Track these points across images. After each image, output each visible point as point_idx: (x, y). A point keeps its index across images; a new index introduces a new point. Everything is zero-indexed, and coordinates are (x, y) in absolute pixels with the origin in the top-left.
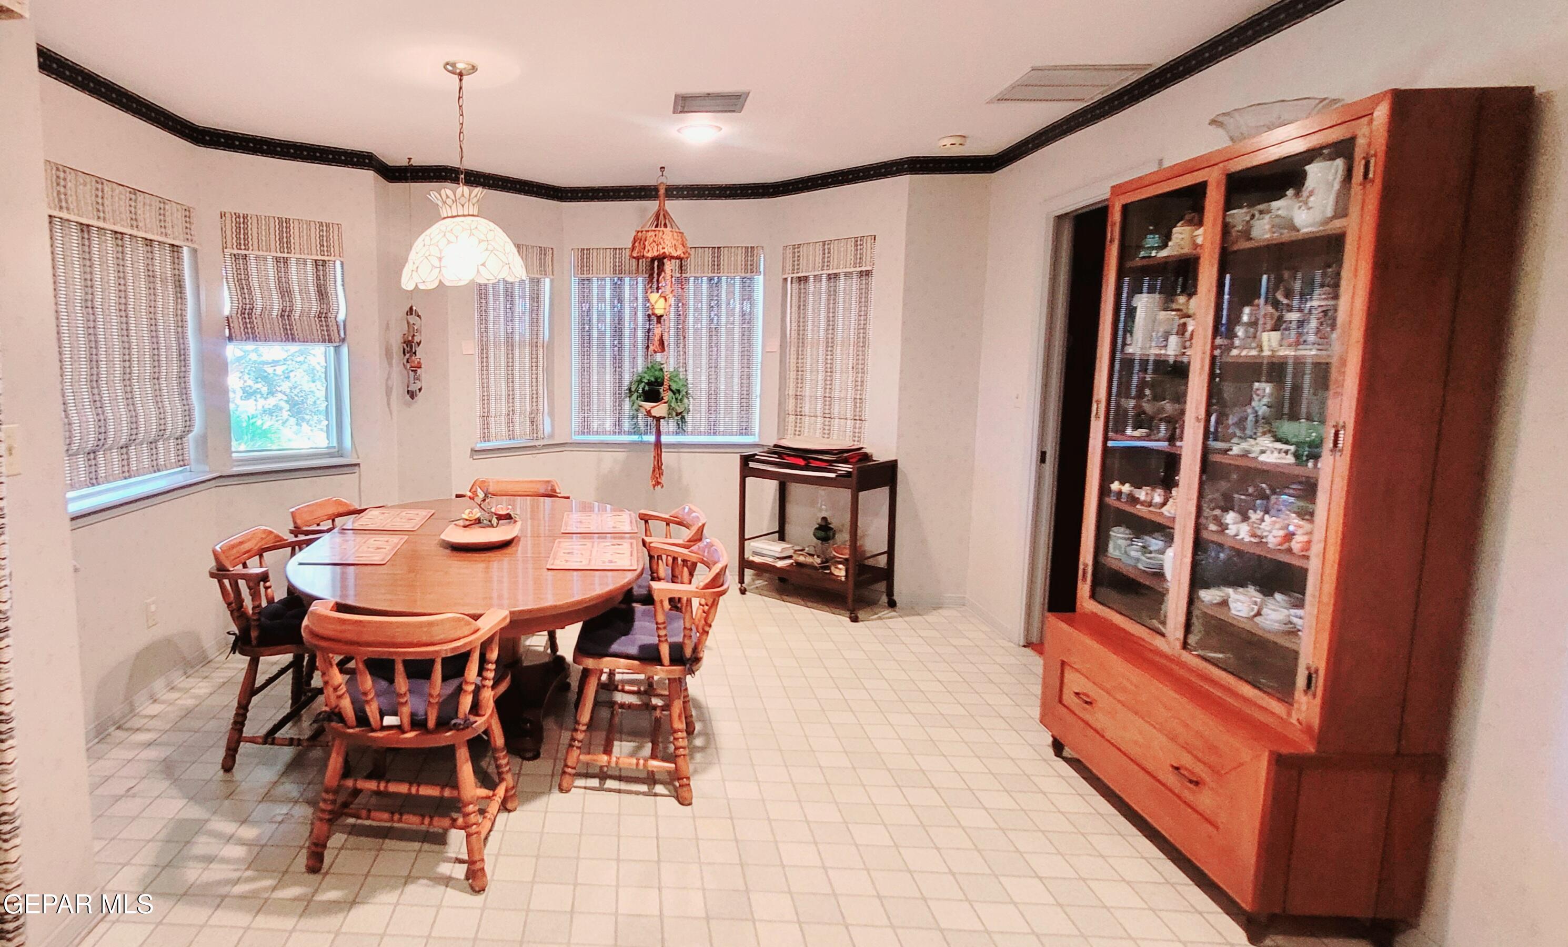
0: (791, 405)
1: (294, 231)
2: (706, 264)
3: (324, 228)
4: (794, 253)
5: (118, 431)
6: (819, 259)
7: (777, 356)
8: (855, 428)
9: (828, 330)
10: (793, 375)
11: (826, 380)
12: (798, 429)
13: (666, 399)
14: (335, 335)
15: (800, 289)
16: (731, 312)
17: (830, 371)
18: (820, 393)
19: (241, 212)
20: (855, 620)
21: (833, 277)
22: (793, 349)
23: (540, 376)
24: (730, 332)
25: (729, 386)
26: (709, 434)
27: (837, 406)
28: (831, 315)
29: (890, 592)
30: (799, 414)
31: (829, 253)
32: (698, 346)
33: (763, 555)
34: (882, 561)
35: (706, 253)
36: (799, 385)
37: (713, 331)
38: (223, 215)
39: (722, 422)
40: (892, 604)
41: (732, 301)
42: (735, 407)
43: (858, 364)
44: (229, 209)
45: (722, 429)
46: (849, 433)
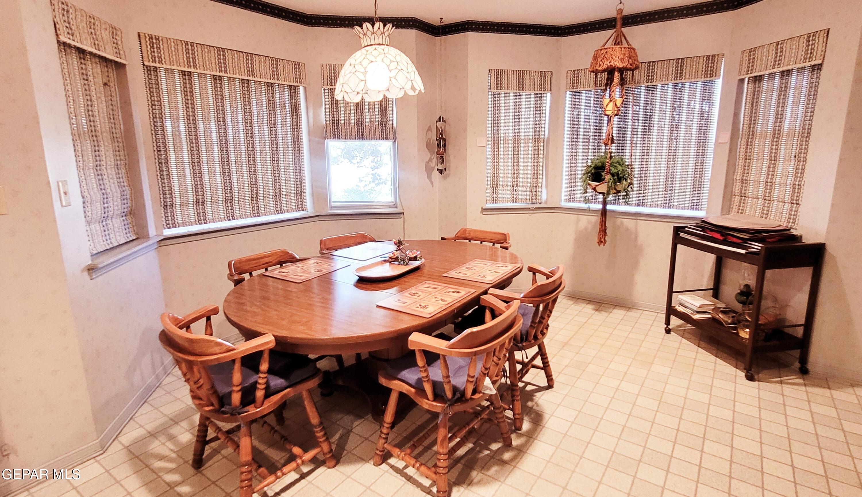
0: (737, 188)
2: (670, 73)
4: (750, 56)
6: (771, 58)
7: (727, 147)
8: (791, 210)
9: (776, 122)
10: (741, 162)
11: (769, 167)
12: (741, 208)
13: (606, 180)
14: (390, 135)
15: (755, 88)
16: (690, 112)
17: (774, 159)
18: (763, 178)
19: (332, 63)
20: (750, 378)
21: (786, 74)
22: (744, 140)
23: (541, 161)
24: (689, 128)
25: (684, 171)
26: (664, 207)
27: (776, 190)
28: (780, 109)
29: (804, 360)
30: (743, 196)
31: (781, 52)
32: (660, 140)
33: (686, 307)
34: (800, 332)
35: (671, 64)
36: (746, 172)
37: (674, 128)
38: (322, 66)
39: (676, 198)
40: (804, 371)
41: (692, 103)
42: (689, 187)
43: (800, 153)
45: (675, 204)
46: (785, 215)
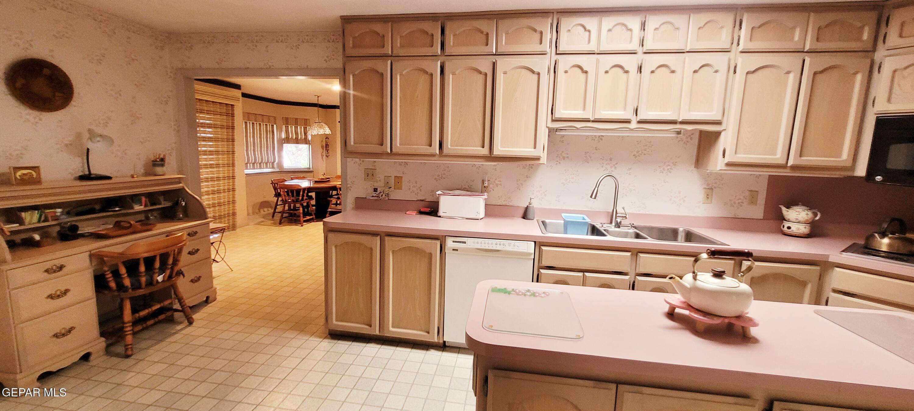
1: (299, 121)
3: (306, 120)
5: (252, 159)
14: (308, 142)
19: (287, 117)
38: (283, 118)
44: (284, 117)
